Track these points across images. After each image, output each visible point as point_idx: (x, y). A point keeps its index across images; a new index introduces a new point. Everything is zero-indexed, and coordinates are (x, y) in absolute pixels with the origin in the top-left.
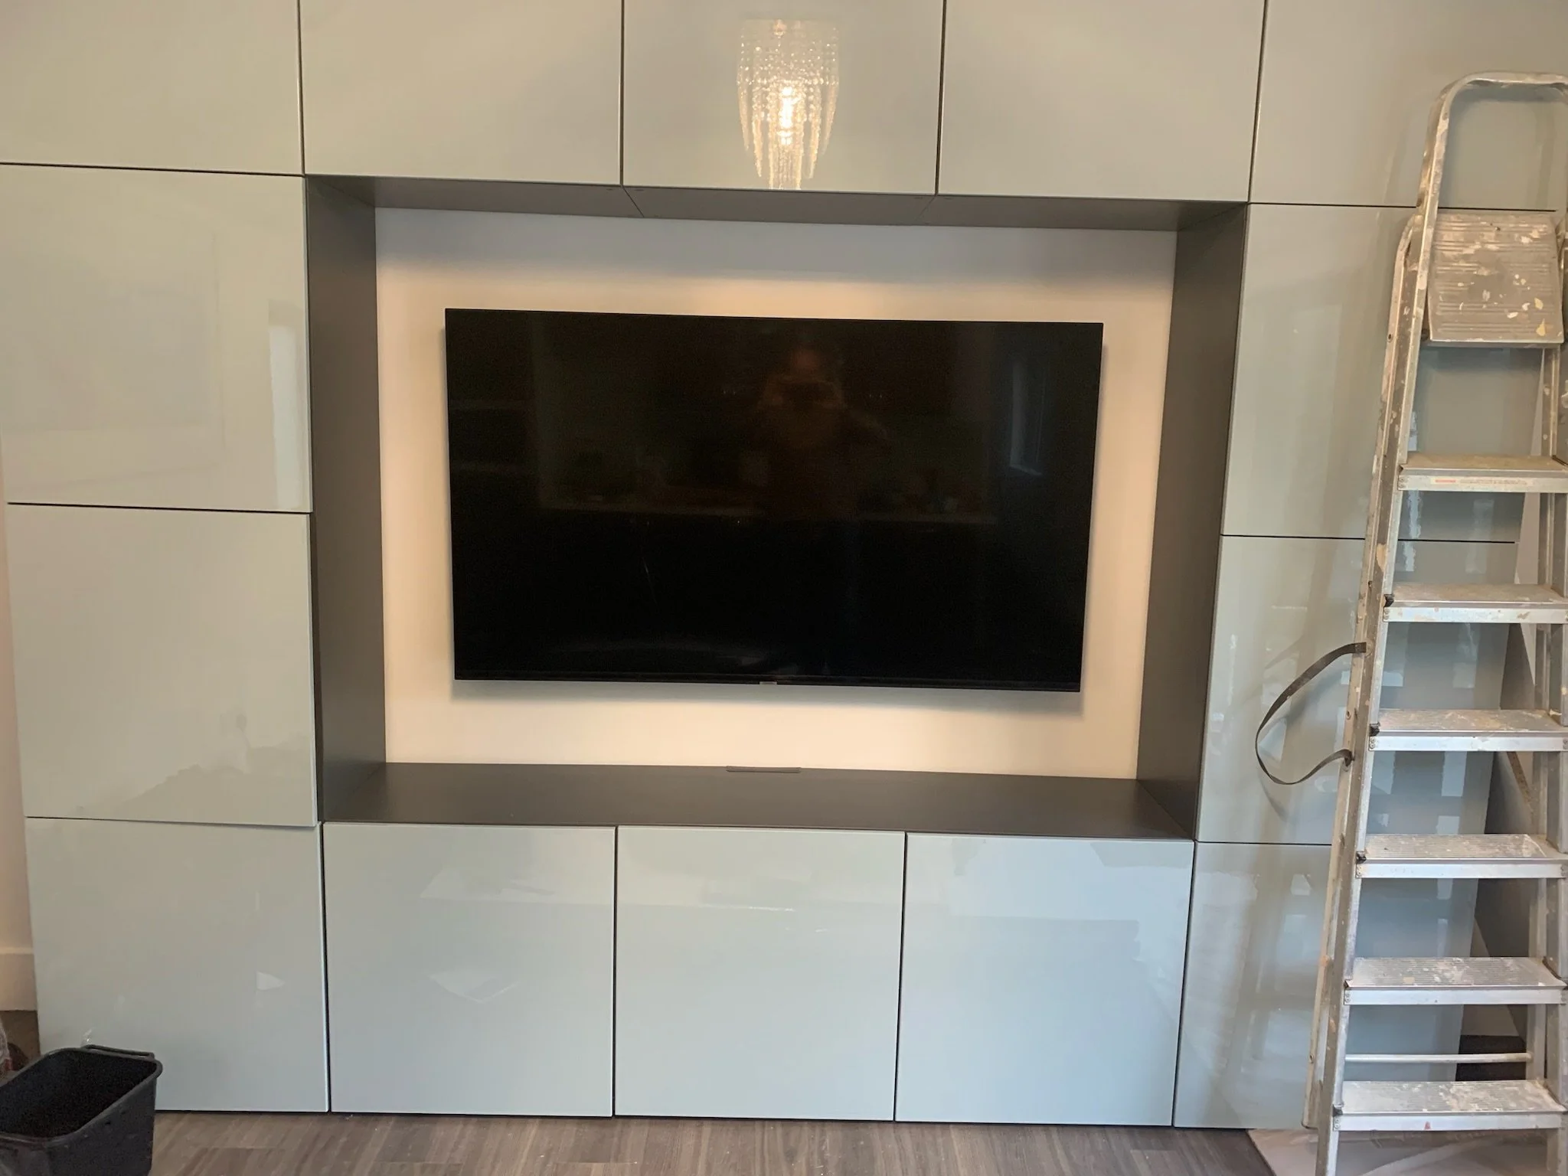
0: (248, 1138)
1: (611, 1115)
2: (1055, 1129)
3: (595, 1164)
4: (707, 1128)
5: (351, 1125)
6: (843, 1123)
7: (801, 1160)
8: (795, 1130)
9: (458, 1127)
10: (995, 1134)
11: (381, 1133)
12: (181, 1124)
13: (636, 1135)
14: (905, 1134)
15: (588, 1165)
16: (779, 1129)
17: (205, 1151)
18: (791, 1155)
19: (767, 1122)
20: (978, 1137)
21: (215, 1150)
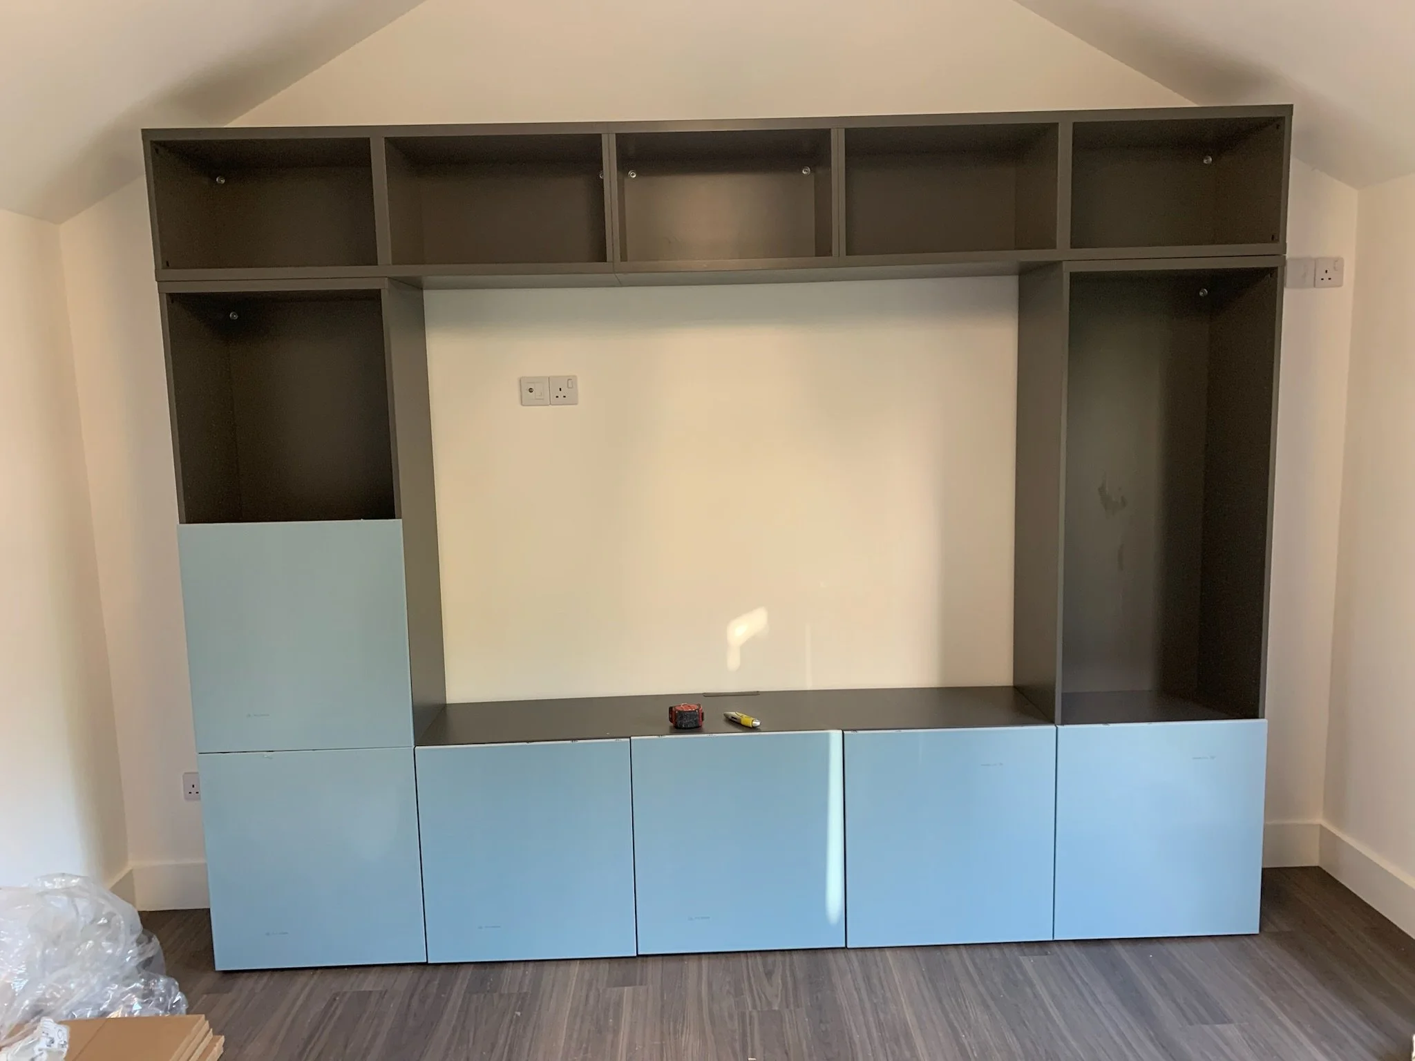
0: (369, 983)
1: (636, 955)
2: (963, 946)
3: (626, 988)
4: (705, 962)
5: (441, 972)
6: (805, 952)
7: (778, 979)
8: (770, 958)
9: (520, 969)
10: (919, 953)
11: (466, 975)
12: (316, 977)
13: (653, 969)
14: (852, 955)
15: (621, 988)
16: (759, 958)
17: (337, 994)
18: (769, 974)
19: (748, 954)
20: (906, 955)
21: (345, 993)
